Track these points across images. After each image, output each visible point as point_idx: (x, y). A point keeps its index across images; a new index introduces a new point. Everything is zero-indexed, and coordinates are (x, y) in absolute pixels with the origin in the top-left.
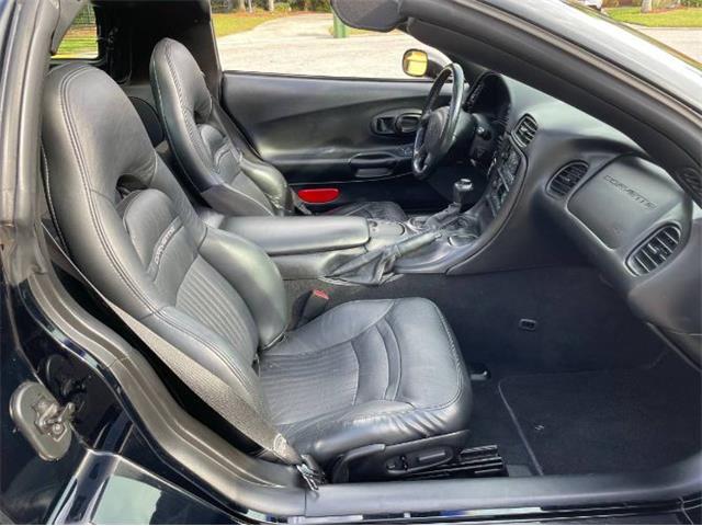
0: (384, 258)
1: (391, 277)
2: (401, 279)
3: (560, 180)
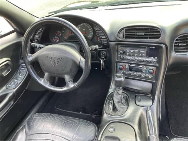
3: (178, 46)
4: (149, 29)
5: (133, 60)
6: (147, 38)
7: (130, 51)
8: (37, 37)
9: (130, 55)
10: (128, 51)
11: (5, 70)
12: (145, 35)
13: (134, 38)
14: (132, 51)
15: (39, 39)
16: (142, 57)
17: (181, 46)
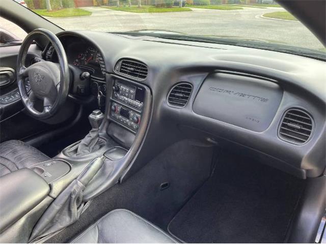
0: (73, 197)
1: (84, 208)
2: (91, 204)
3: (174, 96)
4: (140, 65)
6: (136, 75)
8: (49, 53)
9: (122, 94)
10: (121, 88)
11: (5, 80)
12: (134, 71)
14: (124, 89)
15: (51, 56)
17: (178, 97)
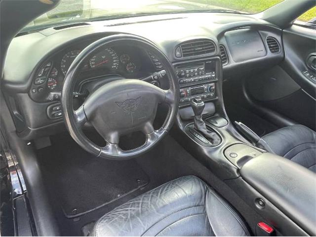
5: (194, 81)
7: (190, 72)
8: (40, 81)
9: (190, 77)
10: (187, 71)
13: (192, 55)
14: (192, 70)
16: (202, 75)
